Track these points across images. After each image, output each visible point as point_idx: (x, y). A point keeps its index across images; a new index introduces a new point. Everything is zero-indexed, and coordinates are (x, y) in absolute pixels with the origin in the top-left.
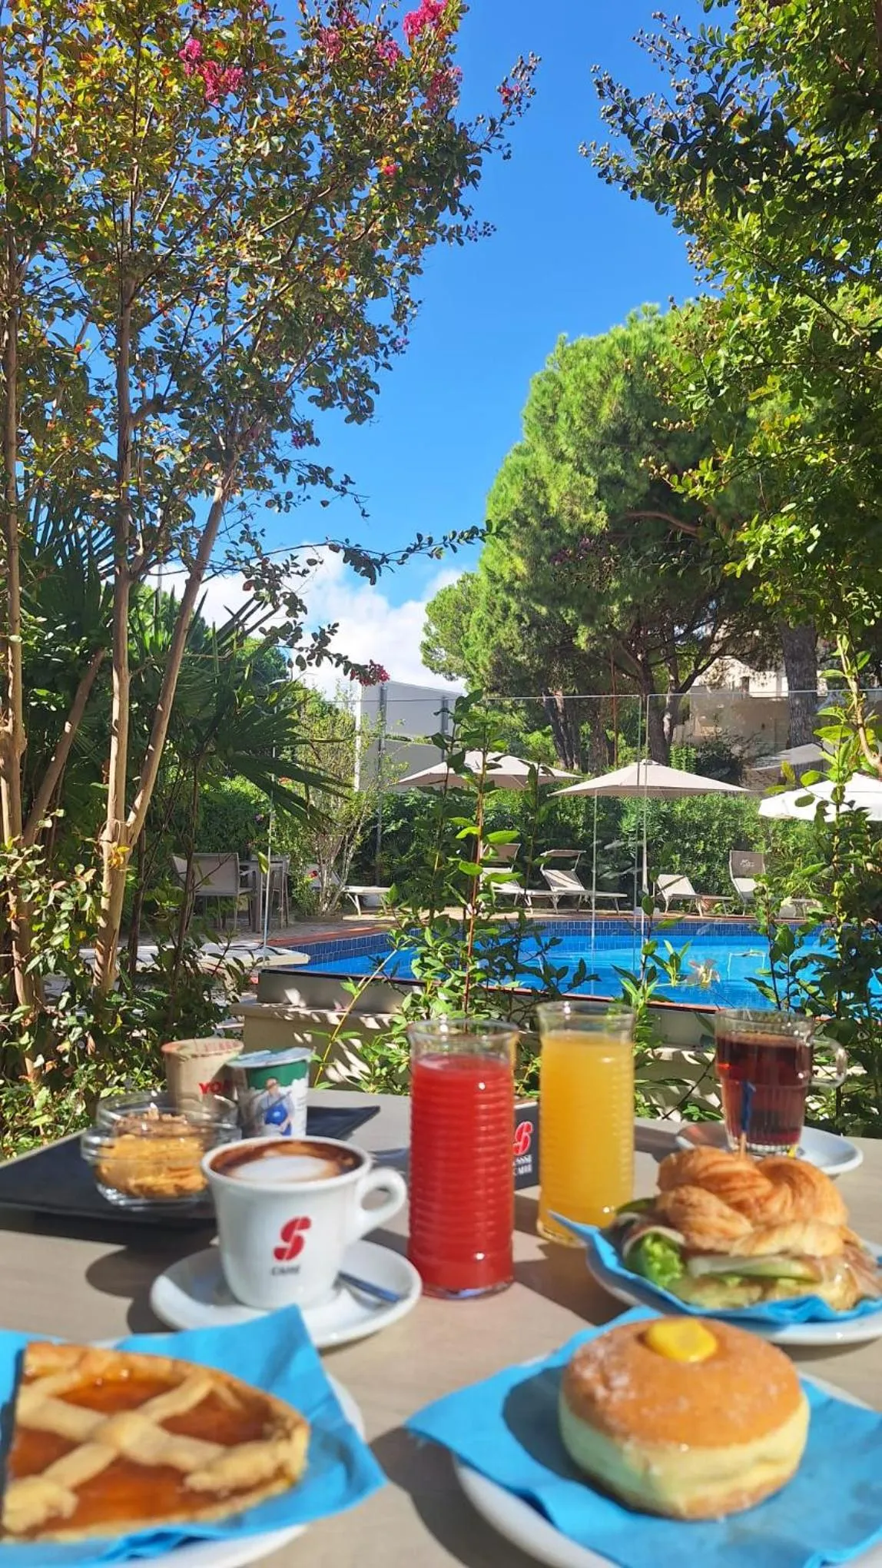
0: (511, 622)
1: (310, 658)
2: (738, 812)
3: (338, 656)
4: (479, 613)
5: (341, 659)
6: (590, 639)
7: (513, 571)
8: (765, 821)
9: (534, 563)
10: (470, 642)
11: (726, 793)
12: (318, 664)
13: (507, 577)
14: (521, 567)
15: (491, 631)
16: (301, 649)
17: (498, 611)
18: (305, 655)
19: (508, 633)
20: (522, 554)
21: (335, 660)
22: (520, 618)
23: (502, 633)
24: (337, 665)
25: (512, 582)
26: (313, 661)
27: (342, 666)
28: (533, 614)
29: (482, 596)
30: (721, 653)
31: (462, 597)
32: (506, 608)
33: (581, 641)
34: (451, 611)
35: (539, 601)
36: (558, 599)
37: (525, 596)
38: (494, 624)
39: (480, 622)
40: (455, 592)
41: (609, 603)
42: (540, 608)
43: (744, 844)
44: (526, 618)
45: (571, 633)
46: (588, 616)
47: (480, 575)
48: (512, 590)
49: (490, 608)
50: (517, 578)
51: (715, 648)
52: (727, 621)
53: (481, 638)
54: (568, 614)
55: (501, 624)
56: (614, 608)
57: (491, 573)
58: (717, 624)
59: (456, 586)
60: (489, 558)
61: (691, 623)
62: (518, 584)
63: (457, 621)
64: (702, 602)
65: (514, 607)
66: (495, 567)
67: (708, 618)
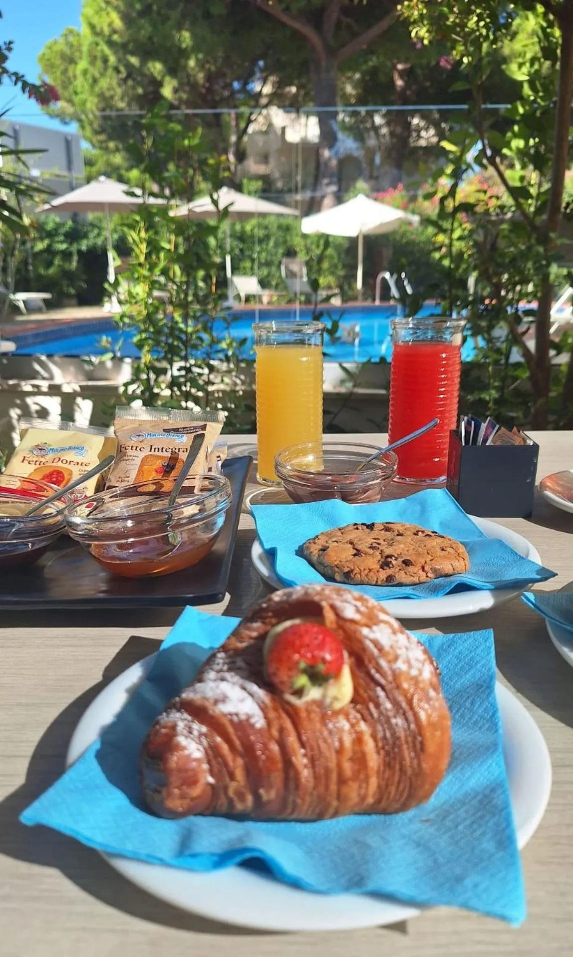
0: (110, 71)
2: (287, 229)
4: (83, 64)
5: (18, 78)
6: (175, 91)
7: (110, 24)
8: (305, 236)
9: (126, 18)
10: (79, 89)
11: (280, 215)
13: (106, 31)
14: (118, 23)
15: (95, 81)
17: (99, 63)
19: (109, 82)
20: (116, 8)
22: (118, 71)
23: (104, 83)
24: (16, 83)
25: (110, 36)
28: (128, 66)
29: (85, 49)
30: (266, 106)
31: (67, 51)
32: (105, 60)
33: (167, 91)
34: (58, 62)
35: (133, 54)
36: (147, 52)
37: (121, 48)
38: (97, 75)
39: (85, 72)
40: (61, 46)
41: (188, 58)
42: (134, 60)
43: (291, 253)
44: (122, 69)
45: (159, 84)
46: (173, 70)
47: (85, 30)
48: (110, 43)
49: (93, 59)
50: (114, 32)
51: (264, 101)
52: (272, 79)
53: (87, 87)
54: (156, 68)
55: (102, 74)
56: (192, 63)
57: (92, 27)
58: (265, 81)
59: (61, 40)
60: (89, 11)
61: (246, 80)
62: (115, 37)
63: (65, 72)
64: (254, 62)
65: (112, 59)
66: (95, 20)
67: (258, 75)
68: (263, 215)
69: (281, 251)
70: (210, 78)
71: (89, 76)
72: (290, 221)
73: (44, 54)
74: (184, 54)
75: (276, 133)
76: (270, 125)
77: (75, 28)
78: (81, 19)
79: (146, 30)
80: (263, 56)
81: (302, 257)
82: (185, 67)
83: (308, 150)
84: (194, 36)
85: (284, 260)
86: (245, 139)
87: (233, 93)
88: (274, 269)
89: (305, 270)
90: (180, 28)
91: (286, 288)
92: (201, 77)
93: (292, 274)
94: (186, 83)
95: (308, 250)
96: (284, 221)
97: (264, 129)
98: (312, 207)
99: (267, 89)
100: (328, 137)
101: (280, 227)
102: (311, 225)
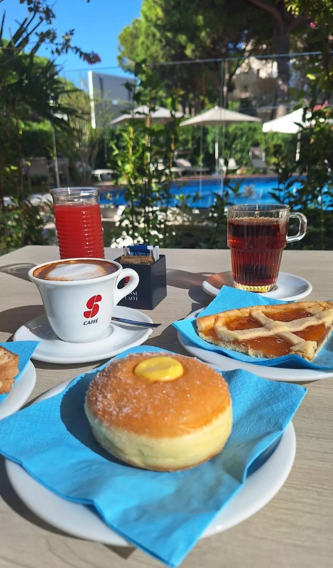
0: (157, 42)
1: (62, 49)
2: (255, 130)
3: (76, 48)
4: (142, 39)
5: (77, 50)
6: (193, 51)
7: (156, 15)
8: (265, 134)
9: (165, 10)
10: (139, 53)
11: (250, 122)
12: (67, 52)
13: (154, 18)
14: (160, 13)
15: (148, 48)
16: (57, 44)
17: (151, 38)
18: (60, 47)
19: (156, 49)
20: (160, 6)
21: (75, 50)
22: (160, 41)
23: (153, 49)
24: (76, 53)
25: (156, 22)
26: (64, 51)
27: (78, 54)
28: (167, 38)
29: (143, 30)
30: (248, 57)
31: (134, 32)
32: (154, 36)
33: (188, 52)
34: (129, 38)
35: (169, 31)
36: (177, 29)
37: (162, 28)
38: (149, 44)
39: (143, 43)
40: (131, 29)
41: (201, 32)
42: (169, 35)
43: (256, 144)
44: (163, 40)
45: (184, 48)
46: (191, 39)
47: (142, 19)
48: (156, 26)
49: (147, 36)
50: (158, 19)
51: (247, 54)
52: (252, 41)
53: (143, 52)
54: (182, 38)
55: (152, 44)
56: (203, 34)
57: (146, 17)
58: (247, 42)
59: (131, 26)
60: (145, 8)
61: (236, 42)
62: (159, 22)
63: (132, 43)
64: (242, 31)
65: (158, 35)
66: (148, 13)
67: (244, 39)
68: (241, 122)
69: (250, 143)
70: (213, 42)
71: (145, 46)
72: (256, 125)
73: (122, 35)
74: (198, 29)
75: (253, 73)
76: (250, 68)
77: (138, 18)
78: (141, 13)
79: (177, 16)
80: (247, 28)
81: (263, 146)
82: (198, 37)
83: (270, 81)
84: (205, 19)
85: (252, 149)
86: (234, 77)
87: (228, 50)
88: (245, 154)
89: (264, 154)
90: (196, 13)
91: (252, 165)
92: (208, 42)
93: (255, 157)
94: (200, 46)
95: (266, 142)
96: (252, 125)
97: (246, 70)
98: (272, 116)
99: (249, 47)
100: (284, 72)
101: (250, 129)
102: (268, 127)
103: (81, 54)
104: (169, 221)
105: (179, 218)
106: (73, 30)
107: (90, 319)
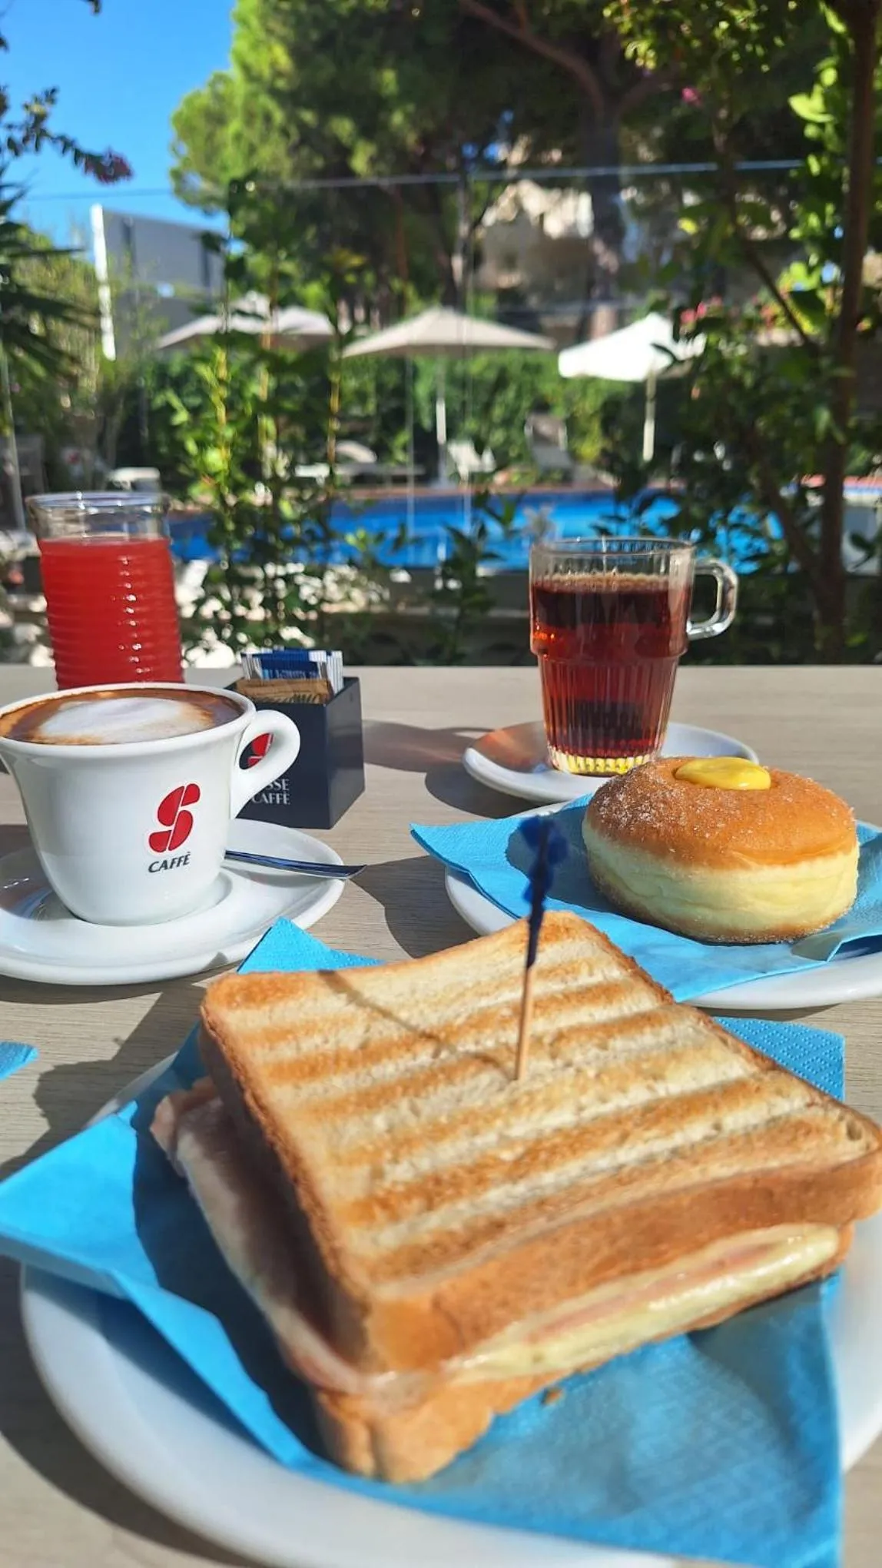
0: (275, 136)
1: (25, 140)
2: (537, 369)
3: (62, 138)
4: (235, 126)
5: (67, 144)
6: (373, 161)
7: (273, 64)
8: (565, 381)
9: (296, 53)
10: (230, 163)
11: (526, 348)
12: (37, 147)
13: (267, 72)
14: (282, 58)
16: (10, 127)
17: (259, 124)
18: (18, 136)
19: (274, 155)
20: (283, 40)
21: (60, 145)
22: (285, 132)
23: (265, 153)
24: (64, 150)
25: (272, 82)
26: (31, 144)
27: (70, 154)
28: (302, 126)
29: (238, 102)
30: (515, 181)
31: (214, 106)
32: (268, 118)
33: (360, 162)
34: (201, 124)
35: (308, 106)
36: (329, 103)
37: (290, 99)
38: (255, 140)
39: (238, 137)
40: (205, 99)
41: (391, 111)
42: (308, 116)
43: (542, 407)
44: (294, 132)
45: (345, 152)
46: (369, 129)
47: (235, 73)
48: (274, 92)
49: (249, 118)
50: (278, 74)
51: (510, 173)
52: (523, 142)
53: (240, 160)
54: (343, 127)
55: (264, 139)
56: (397, 118)
57: (246, 69)
58: (512, 142)
59: (206, 91)
60: (241, 45)
61: (485, 139)
62: (281, 84)
63: (210, 137)
64: (496, 113)
65: (279, 116)
66: (251, 58)
67: (503, 132)
68: (502, 349)
69: (526, 404)
70: (425, 140)
71: (244, 145)
72: (542, 359)
73: (181, 114)
74: (382, 104)
75: (528, 222)
76: (521, 211)
77: (225, 72)
78: (231, 59)
79: (326, 70)
80: (509, 106)
81: (560, 413)
82: (385, 126)
83: (571, 245)
84: (400, 79)
85: (532, 419)
86: (480, 233)
87: (463, 162)
88: (514, 433)
89: (562, 435)
90: (379, 64)
91: (532, 461)
92: (411, 139)
93: (540, 438)
94: (392, 152)
95: (569, 402)
96: (531, 358)
97: (512, 216)
98: (581, 334)
99: (517, 156)
100: (607, 222)
101: (526, 367)
102: (573, 363)
103: (78, 155)
104: (330, 602)
105: (356, 593)
106: (53, 91)
107: (168, 855)
